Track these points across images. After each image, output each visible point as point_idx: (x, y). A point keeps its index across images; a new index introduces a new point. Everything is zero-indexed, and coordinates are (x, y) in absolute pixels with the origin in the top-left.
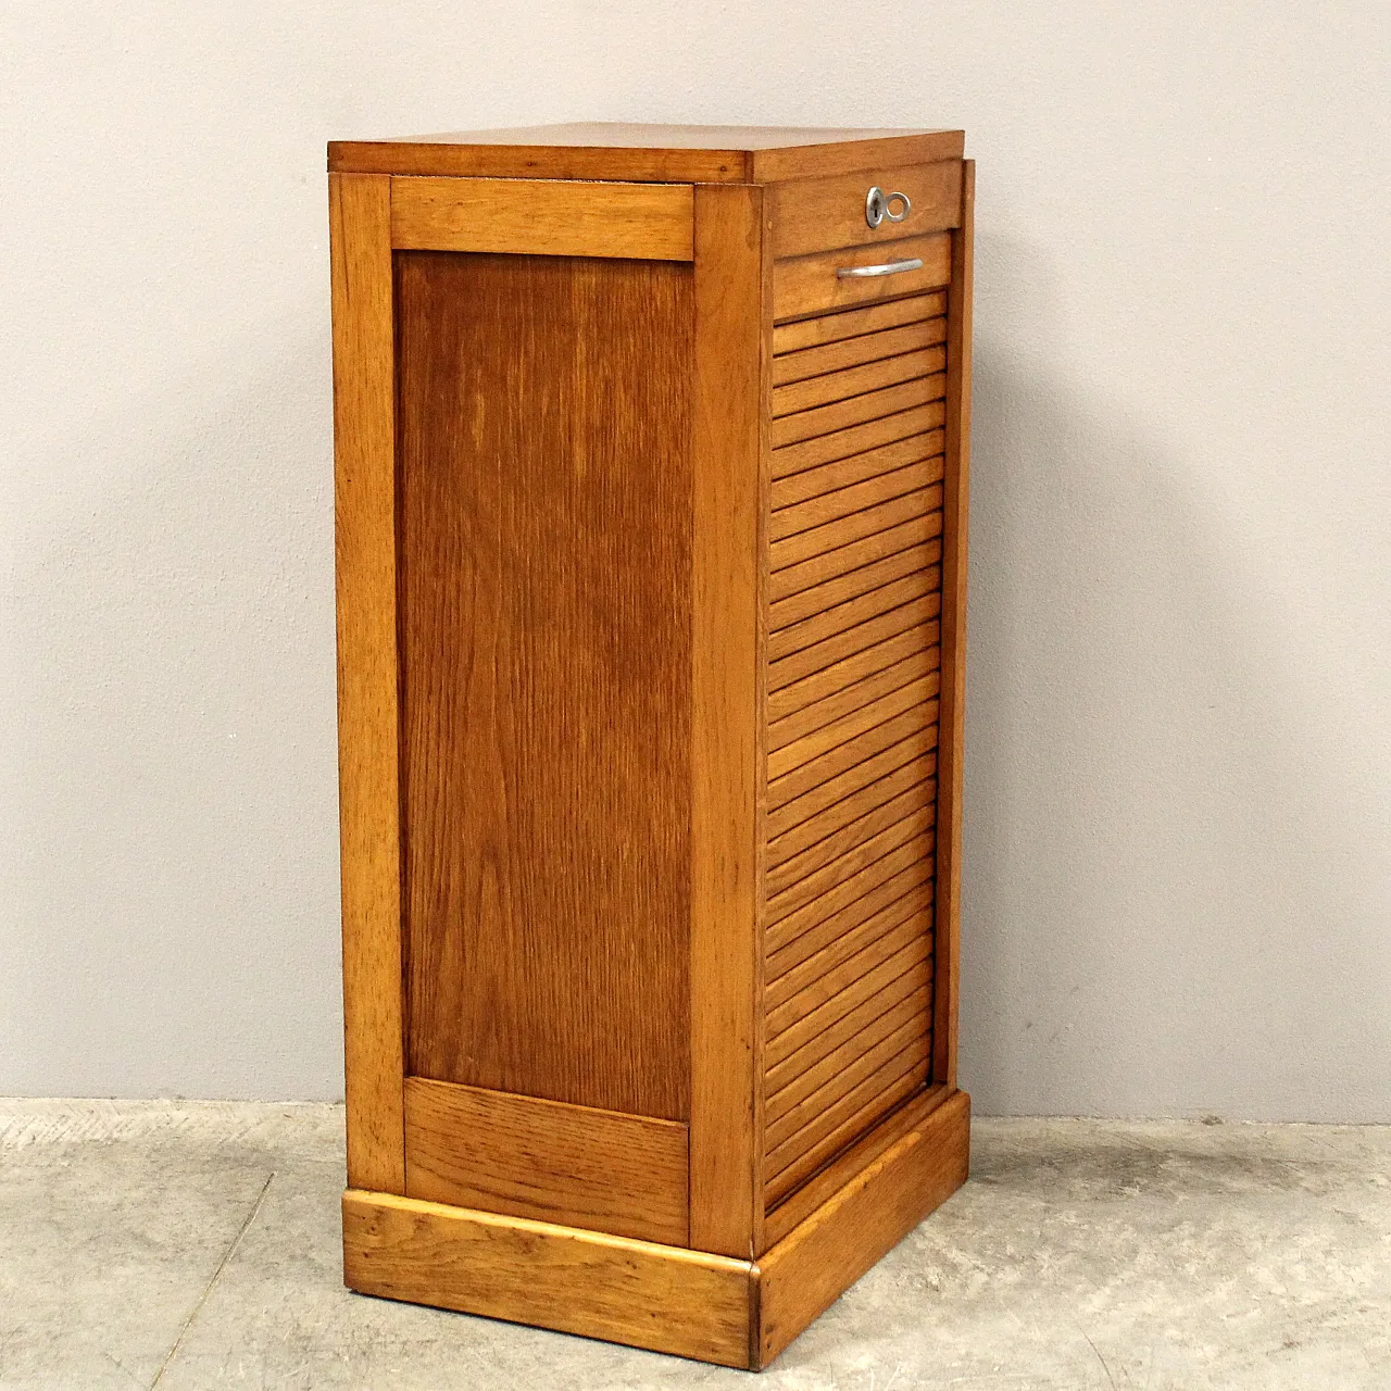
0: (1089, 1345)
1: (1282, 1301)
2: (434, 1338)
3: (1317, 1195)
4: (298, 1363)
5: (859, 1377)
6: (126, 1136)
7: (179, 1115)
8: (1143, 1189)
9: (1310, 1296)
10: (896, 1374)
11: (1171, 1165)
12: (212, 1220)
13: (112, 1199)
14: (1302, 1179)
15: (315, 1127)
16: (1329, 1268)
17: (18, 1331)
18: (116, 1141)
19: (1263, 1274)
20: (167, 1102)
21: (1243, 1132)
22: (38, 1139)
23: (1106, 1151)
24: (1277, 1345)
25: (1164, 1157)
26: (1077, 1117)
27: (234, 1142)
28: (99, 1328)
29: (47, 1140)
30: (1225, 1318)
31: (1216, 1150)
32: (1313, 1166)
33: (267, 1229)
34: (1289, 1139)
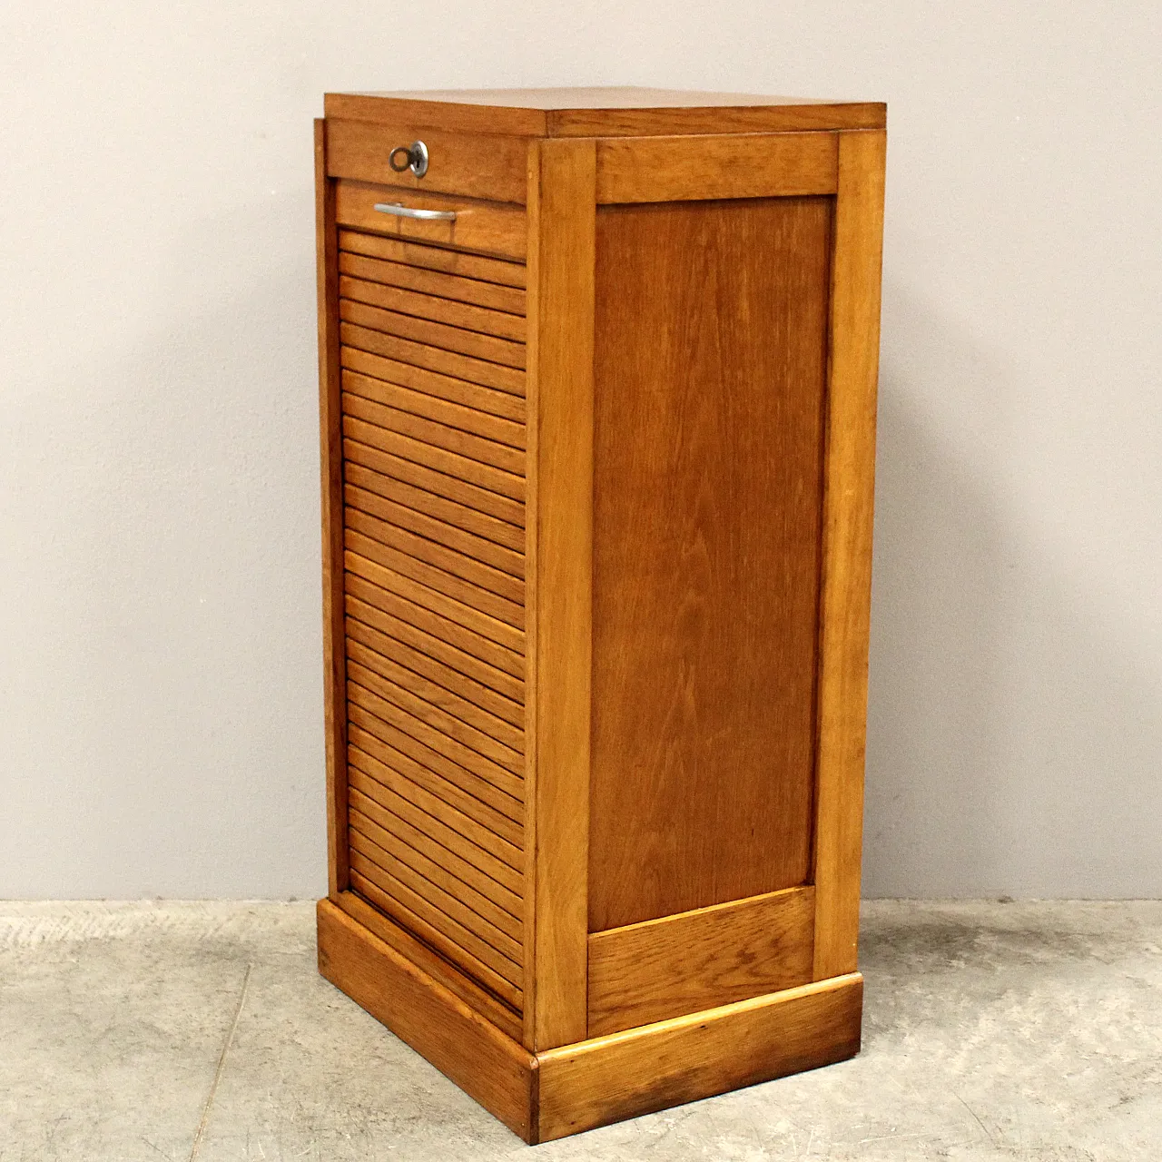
0: (963, 1106)
1: (1109, 1060)
2: (418, 1114)
3: (1107, 964)
4: (308, 1142)
5: (782, 1141)
6: (120, 933)
7: (161, 914)
8: (967, 961)
9: (1130, 1055)
10: (812, 1137)
11: (982, 939)
12: (206, 1009)
13: (119, 991)
14: (1089, 949)
15: (276, 922)
16: (1136, 1029)
17: (63, 1118)
18: (113, 938)
19: (1085, 1036)
20: (149, 902)
21: (1031, 909)
22: (46, 940)
23: (926, 928)
24: (1116, 1101)
25: (976, 933)
26: (897, 899)
27: (211, 936)
28: (132, 1113)
29: (54, 937)
30: (1066, 1077)
31: (1016, 926)
32: (1096, 937)
33: (255, 1016)
34: (1071, 914)
